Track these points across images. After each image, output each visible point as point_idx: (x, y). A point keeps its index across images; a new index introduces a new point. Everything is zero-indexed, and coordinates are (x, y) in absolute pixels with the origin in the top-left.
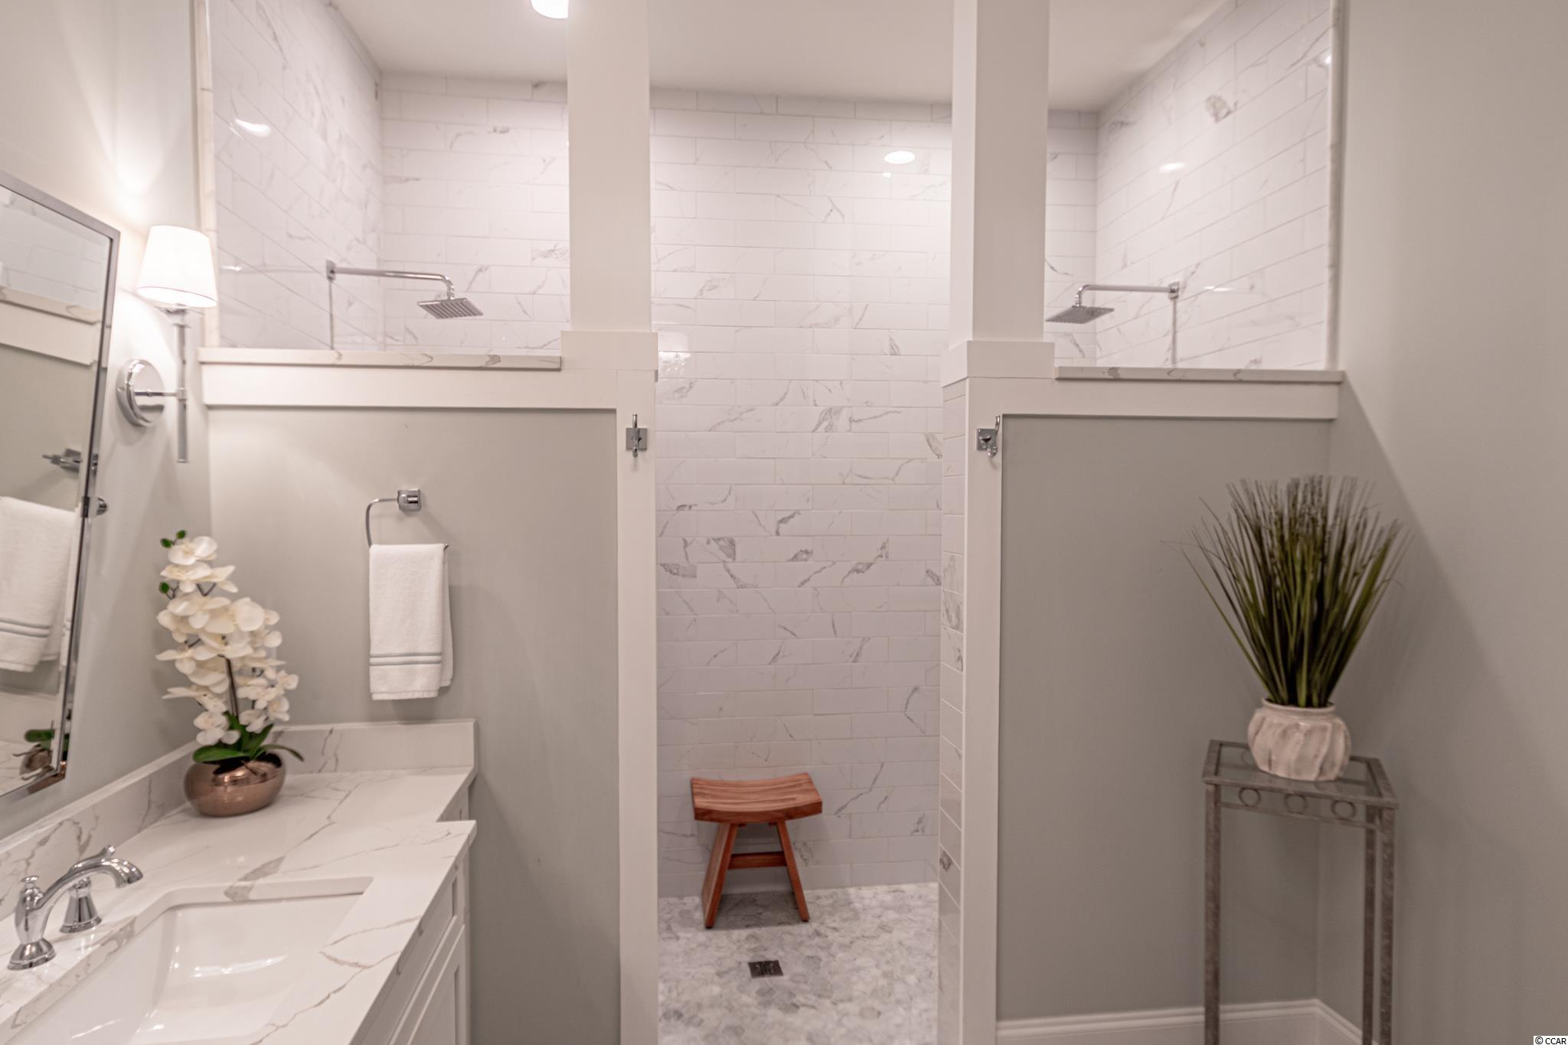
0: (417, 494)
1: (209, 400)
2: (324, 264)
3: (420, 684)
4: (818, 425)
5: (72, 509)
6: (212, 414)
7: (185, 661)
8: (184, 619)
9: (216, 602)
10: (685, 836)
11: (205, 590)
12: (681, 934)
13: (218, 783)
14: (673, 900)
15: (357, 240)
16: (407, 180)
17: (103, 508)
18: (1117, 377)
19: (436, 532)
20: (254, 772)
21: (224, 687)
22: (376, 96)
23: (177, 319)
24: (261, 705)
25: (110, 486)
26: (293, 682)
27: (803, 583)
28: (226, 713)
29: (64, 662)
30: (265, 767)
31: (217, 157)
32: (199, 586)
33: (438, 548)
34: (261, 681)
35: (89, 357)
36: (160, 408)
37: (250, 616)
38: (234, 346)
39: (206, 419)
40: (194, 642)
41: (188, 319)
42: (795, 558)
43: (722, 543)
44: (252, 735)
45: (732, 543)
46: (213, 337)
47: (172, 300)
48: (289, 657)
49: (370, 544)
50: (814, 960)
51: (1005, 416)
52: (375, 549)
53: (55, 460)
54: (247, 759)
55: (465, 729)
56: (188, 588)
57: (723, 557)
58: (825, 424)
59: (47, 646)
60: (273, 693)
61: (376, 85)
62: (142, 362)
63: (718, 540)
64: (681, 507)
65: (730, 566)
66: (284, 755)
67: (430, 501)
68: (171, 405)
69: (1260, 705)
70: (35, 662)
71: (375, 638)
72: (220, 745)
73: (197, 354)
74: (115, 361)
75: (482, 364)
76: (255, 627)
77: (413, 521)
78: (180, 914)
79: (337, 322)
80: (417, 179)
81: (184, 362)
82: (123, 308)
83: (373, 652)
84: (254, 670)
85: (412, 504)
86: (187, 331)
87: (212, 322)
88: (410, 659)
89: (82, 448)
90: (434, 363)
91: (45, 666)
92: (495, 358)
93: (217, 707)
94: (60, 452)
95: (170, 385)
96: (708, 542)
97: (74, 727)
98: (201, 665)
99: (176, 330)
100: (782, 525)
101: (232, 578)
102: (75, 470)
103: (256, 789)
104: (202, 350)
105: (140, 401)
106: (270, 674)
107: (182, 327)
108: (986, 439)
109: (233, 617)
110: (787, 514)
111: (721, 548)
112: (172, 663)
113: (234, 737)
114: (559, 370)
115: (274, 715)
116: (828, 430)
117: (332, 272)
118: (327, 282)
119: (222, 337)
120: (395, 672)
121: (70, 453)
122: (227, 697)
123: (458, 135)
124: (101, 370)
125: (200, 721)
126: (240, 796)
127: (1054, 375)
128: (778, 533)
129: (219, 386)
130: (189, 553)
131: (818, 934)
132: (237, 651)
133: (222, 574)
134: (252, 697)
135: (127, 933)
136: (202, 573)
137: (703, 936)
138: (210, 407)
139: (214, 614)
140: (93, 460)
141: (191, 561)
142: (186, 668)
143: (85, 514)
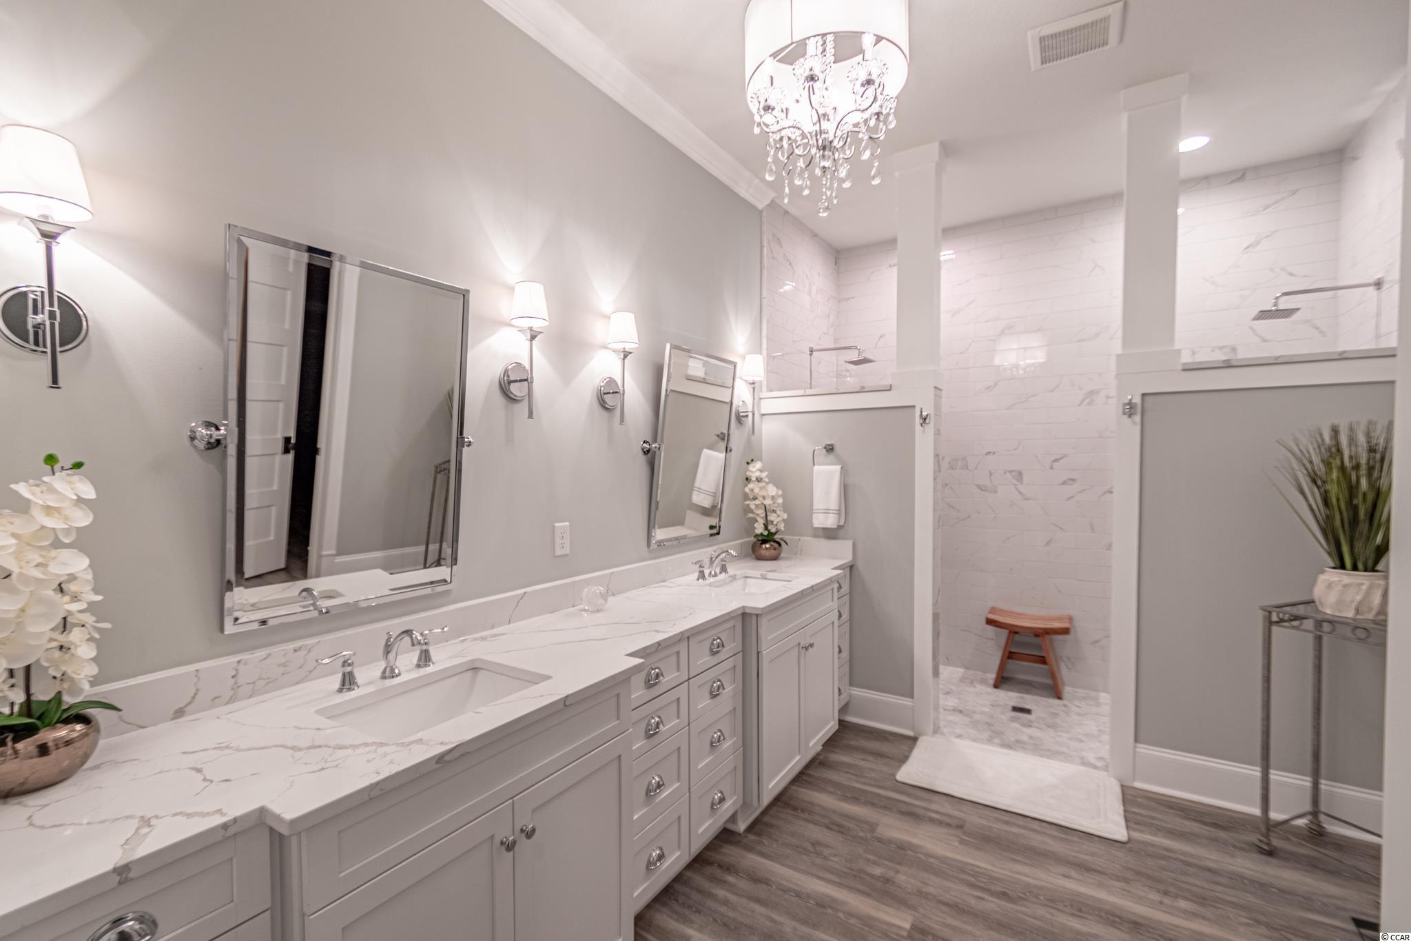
0: (832, 445)
1: (763, 412)
2: (808, 349)
3: (830, 522)
4: (1084, 400)
5: (722, 453)
6: (764, 417)
7: (752, 505)
8: (752, 490)
9: (762, 484)
10: (988, 638)
11: (759, 480)
12: (977, 686)
13: (761, 547)
14: (979, 673)
15: (824, 333)
16: (849, 299)
17: (731, 450)
18: (1230, 365)
19: (840, 461)
20: (772, 545)
21: (764, 515)
22: (836, 264)
23: (752, 386)
24: (775, 523)
25: (734, 444)
26: (785, 516)
27: (1069, 499)
28: (764, 524)
29: (719, 506)
30: (776, 545)
31: (768, 321)
32: (757, 479)
33: (839, 467)
34: (775, 515)
35: (728, 400)
36: (747, 416)
37: (772, 490)
38: (772, 391)
39: (762, 419)
40: (755, 499)
41: (756, 385)
42: (1064, 483)
43: (1014, 473)
44: (772, 533)
45: (1020, 473)
46: (764, 389)
47: (751, 379)
48: (785, 507)
49: (814, 465)
50: (1055, 715)
51: (1144, 395)
52: (816, 468)
53: (718, 436)
54: (770, 541)
55: (850, 543)
56: (754, 479)
57: (1015, 482)
58: (1087, 401)
59: (714, 500)
60: (779, 519)
61: (836, 259)
62: (743, 401)
63: (1011, 472)
64: (988, 453)
65: (1020, 487)
66: (782, 543)
67: (837, 448)
68: (750, 415)
69: (1323, 572)
70: (711, 505)
71: (814, 503)
72: (762, 534)
73: (759, 395)
74: (735, 402)
75: (858, 390)
76: (774, 494)
77: (831, 457)
78: (748, 579)
79: (813, 373)
80: (853, 298)
81: (754, 399)
82: (738, 383)
83: (814, 508)
84: (773, 510)
85: (830, 449)
86: (756, 390)
87: (764, 384)
88: (827, 511)
89: (726, 432)
90: (839, 392)
91: (714, 507)
92: (863, 387)
93: (761, 521)
94: (719, 433)
95: (750, 409)
96: (1005, 473)
97: (722, 524)
98: (757, 506)
99: (752, 389)
100: (1055, 463)
101: (767, 476)
102: (723, 439)
103: (773, 552)
104: (761, 394)
105: (741, 414)
106: (778, 512)
107: (754, 388)
108: (1130, 410)
109: (767, 491)
110: (1058, 457)
111: (1014, 477)
112: (748, 505)
113: (766, 533)
114: (890, 390)
115: (779, 527)
116: (1089, 404)
117: (811, 351)
118: (809, 356)
119: (767, 388)
120: (821, 516)
121: (722, 433)
122: (765, 519)
123: (873, 272)
124: (732, 404)
125: (756, 525)
126: (767, 553)
127: (1180, 368)
128: (1052, 468)
129: (767, 407)
130: (754, 467)
131: (1065, 706)
132: (768, 502)
133: (764, 475)
134: (772, 520)
135: (734, 578)
136: (758, 474)
137: (991, 690)
138: (763, 415)
139: (761, 488)
140: (729, 435)
141: (754, 470)
142: (753, 507)
143: (726, 452)
